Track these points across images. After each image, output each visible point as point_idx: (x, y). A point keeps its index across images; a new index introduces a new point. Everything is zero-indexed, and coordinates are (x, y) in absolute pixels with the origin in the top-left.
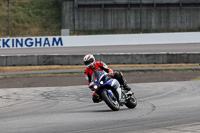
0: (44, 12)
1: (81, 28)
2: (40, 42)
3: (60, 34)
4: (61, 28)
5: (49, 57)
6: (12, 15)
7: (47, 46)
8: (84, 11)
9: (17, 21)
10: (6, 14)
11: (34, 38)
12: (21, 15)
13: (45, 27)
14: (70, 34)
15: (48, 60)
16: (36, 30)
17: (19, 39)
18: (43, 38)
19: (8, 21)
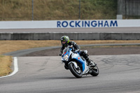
0: (105, 2)
1: (131, 14)
2: (102, 24)
3: (116, 18)
4: (116, 14)
5: (108, 34)
6: (82, 4)
7: (106, 26)
8: (133, 2)
9: (86, 8)
10: (78, 4)
11: (97, 21)
12: (89, 4)
13: (105, 13)
14: (123, 19)
15: (107, 37)
16: (99, 15)
17: (87, 21)
18: (104, 21)
19: (79, 8)
